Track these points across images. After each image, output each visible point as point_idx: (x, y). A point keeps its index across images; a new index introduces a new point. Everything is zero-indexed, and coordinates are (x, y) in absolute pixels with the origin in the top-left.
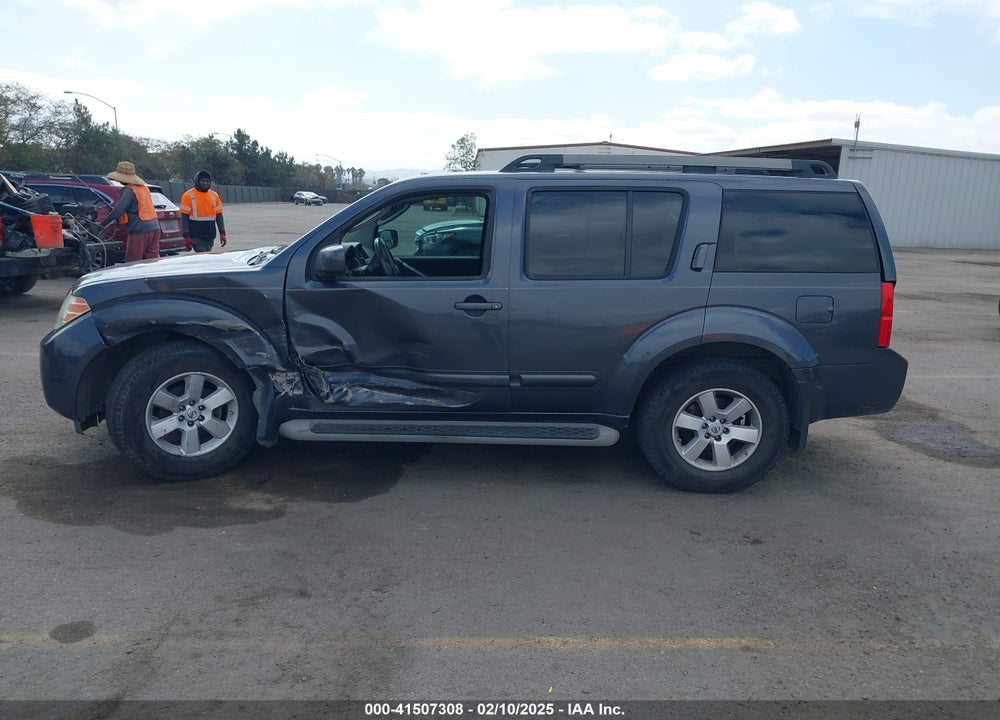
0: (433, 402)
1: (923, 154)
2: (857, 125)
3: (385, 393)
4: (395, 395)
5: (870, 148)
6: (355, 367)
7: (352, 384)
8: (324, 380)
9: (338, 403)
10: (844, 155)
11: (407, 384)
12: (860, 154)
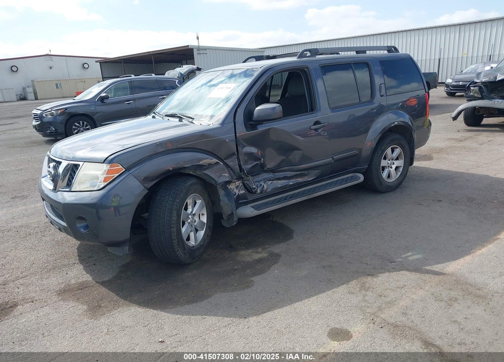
0: (300, 180)
1: (227, 50)
2: (198, 38)
3: (279, 181)
4: (283, 181)
5: (205, 49)
6: (264, 171)
7: (265, 180)
8: (252, 182)
9: (262, 192)
10: (195, 52)
11: (289, 174)
12: (201, 52)
